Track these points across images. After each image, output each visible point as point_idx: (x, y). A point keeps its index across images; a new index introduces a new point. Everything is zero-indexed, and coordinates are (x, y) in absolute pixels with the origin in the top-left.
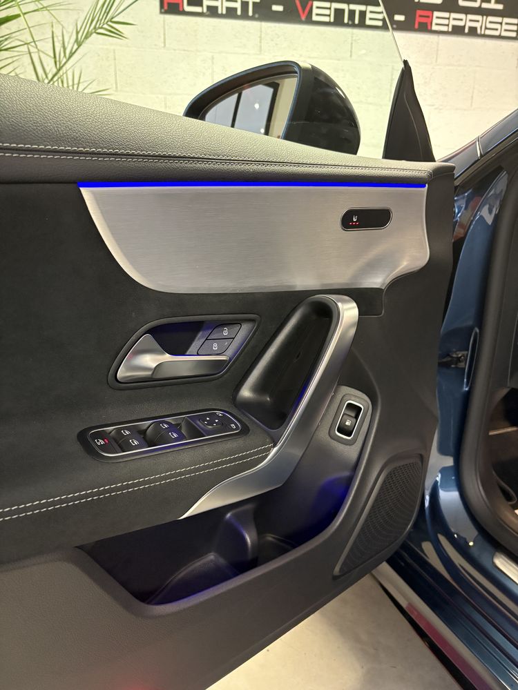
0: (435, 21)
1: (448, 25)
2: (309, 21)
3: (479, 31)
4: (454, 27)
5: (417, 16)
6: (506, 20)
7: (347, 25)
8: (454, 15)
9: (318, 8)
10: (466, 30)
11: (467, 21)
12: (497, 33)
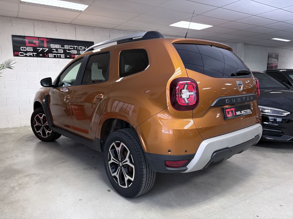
2: (48, 57)
5: (72, 56)
7: (57, 58)
9: (50, 55)
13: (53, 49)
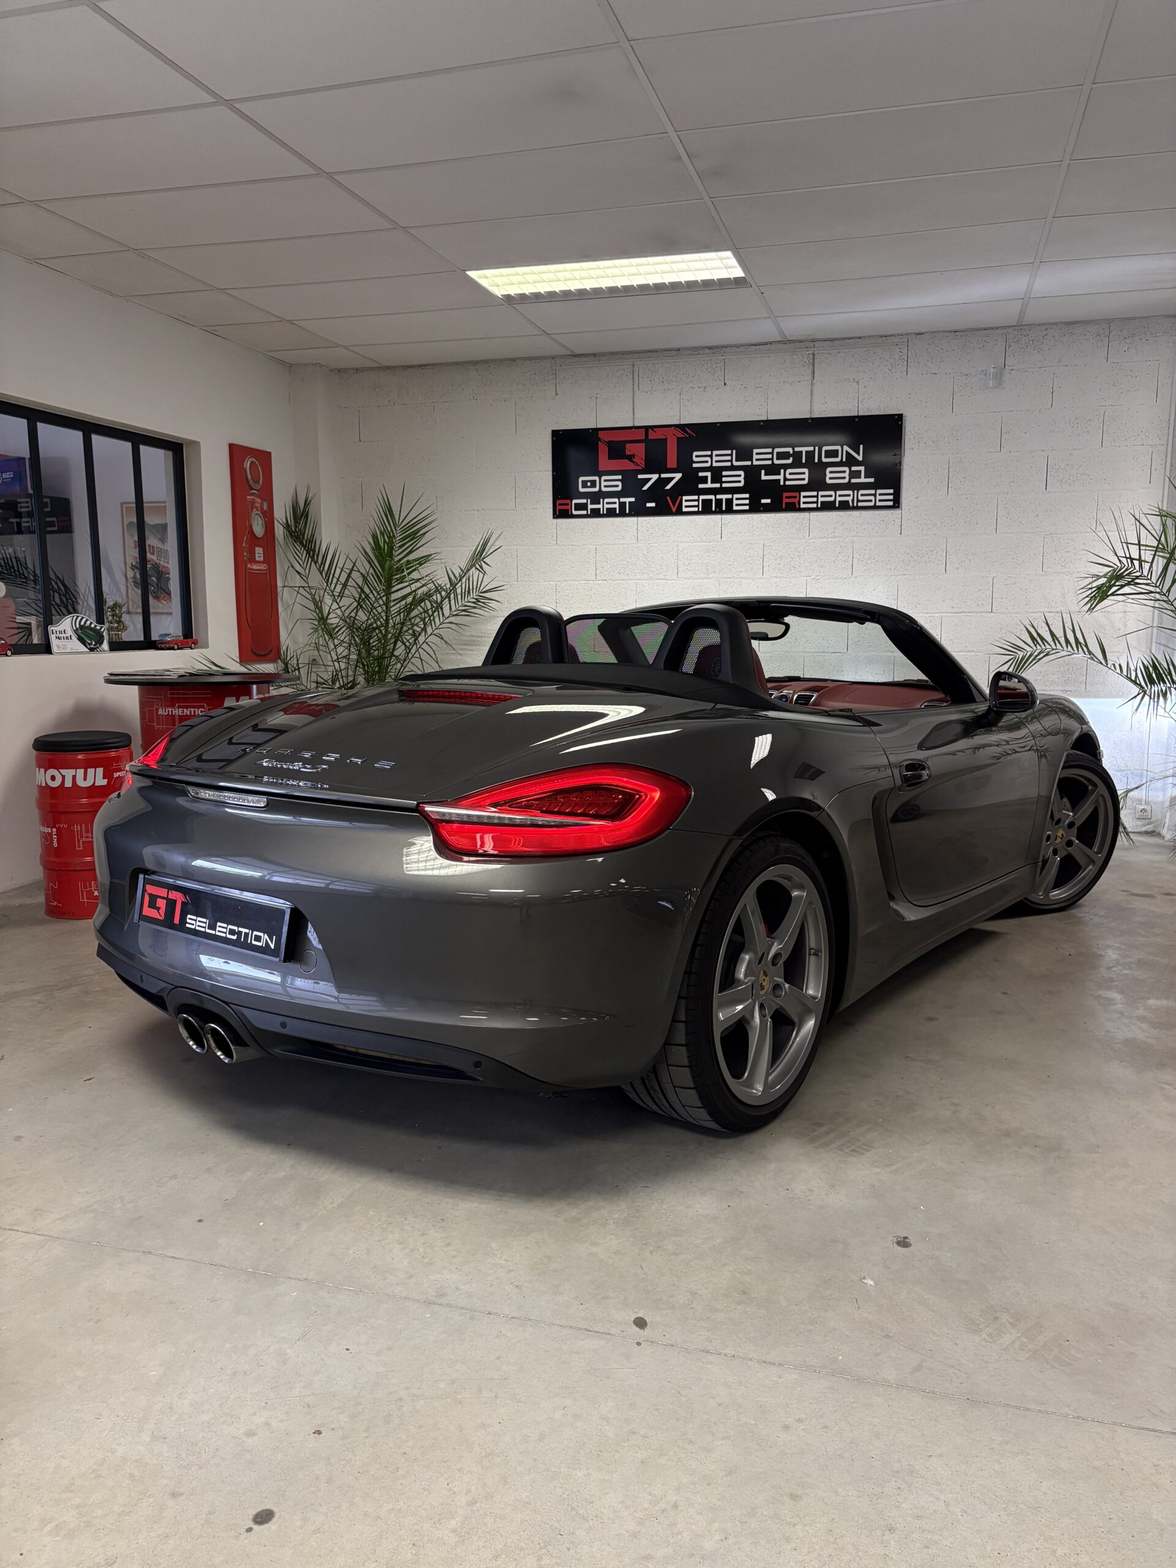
0: (803, 500)
1: (817, 502)
2: (680, 512)
3: (851, 504)
4: (822, 502)
5: (784, 498)
6: (879, 491)
7: (715, 513)
8: (821, 493)
9: (686, 501)
10: (837, 505)
11: (839, 496)
12: (872, 504)
13: (701, 474)
